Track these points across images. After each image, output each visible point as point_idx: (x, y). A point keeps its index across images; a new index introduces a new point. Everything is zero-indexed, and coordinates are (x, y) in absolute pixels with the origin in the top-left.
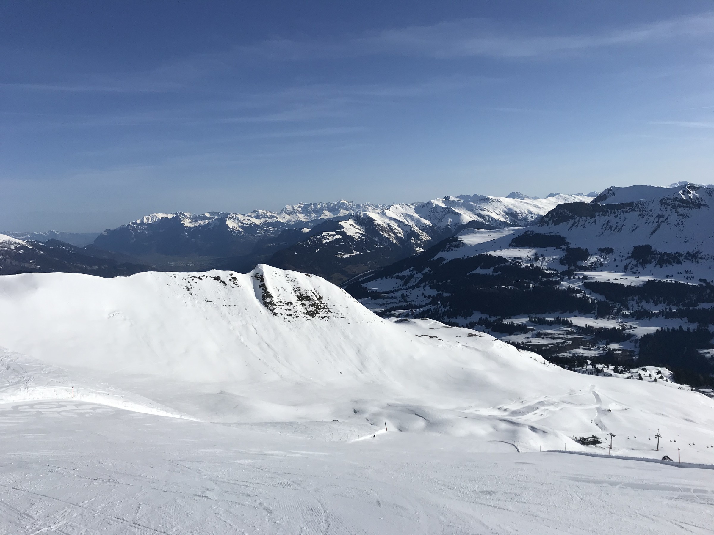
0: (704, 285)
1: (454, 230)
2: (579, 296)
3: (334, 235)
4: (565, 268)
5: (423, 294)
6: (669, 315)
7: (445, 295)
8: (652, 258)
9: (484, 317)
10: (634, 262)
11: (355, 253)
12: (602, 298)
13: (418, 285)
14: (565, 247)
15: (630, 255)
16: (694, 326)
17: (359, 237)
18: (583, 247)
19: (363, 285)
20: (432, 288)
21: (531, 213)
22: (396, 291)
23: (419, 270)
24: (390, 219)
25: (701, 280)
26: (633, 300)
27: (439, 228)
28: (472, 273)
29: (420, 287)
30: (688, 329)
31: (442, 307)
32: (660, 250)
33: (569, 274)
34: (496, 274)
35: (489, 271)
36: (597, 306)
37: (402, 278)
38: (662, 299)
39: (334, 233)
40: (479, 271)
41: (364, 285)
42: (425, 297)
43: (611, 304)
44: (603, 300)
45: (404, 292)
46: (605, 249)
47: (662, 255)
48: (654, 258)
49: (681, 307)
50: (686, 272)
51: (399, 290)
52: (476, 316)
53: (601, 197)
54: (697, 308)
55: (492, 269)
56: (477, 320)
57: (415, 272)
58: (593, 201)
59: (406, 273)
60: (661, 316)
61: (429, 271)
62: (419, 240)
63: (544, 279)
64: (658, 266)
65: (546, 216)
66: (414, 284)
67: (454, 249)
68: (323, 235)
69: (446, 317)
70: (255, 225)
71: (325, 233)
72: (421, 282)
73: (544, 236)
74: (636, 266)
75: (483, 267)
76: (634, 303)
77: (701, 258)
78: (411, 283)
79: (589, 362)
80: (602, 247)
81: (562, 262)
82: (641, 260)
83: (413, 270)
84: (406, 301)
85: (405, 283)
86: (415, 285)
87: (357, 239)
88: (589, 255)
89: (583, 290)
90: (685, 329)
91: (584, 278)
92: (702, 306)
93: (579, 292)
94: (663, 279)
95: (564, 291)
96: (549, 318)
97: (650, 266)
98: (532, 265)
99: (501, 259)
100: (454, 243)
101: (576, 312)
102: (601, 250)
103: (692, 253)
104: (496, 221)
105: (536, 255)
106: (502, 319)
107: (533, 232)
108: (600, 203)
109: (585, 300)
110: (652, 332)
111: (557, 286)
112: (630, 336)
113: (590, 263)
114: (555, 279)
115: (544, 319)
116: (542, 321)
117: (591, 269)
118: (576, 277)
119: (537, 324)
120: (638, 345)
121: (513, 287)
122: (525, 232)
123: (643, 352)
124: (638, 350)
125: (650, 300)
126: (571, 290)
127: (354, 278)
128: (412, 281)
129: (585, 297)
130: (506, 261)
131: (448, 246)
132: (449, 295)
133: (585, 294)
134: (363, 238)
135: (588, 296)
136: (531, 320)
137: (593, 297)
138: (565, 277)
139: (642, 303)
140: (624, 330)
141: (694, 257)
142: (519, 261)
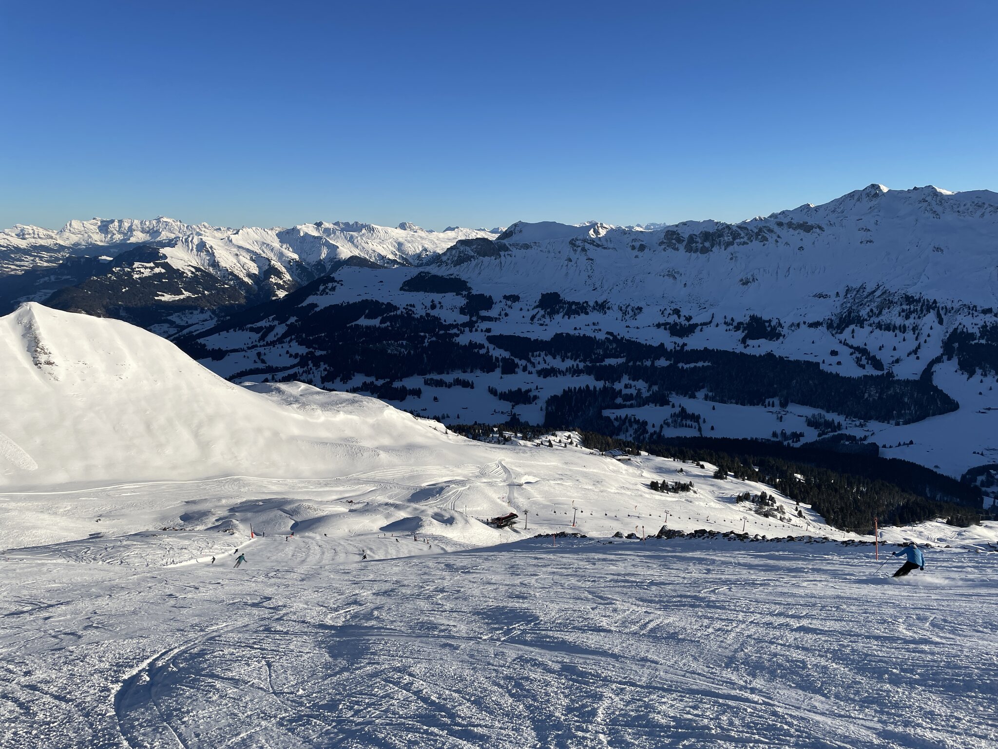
0: (611, 338)
1: (328, 267)
2: (482, 351)
3: (152, 268)
4: (466, 319)
5: (288, 352)
6: (574, 372)
7: (318, 353)
8: (560, 308)
9: (369, 380)
10: (542, 312)
11: (187, 294)
12: (506, 354)
13: (280, 340)
14: (466, 293)
15: (537, 303)
16: (600, 385)
17: (192, 273)
18: (487, 294)
19: (199, 341)
20: (300, 344)
21: (426, 250)
22: (249, 348)
23: (282, 321)
24: (239, 247)
25: (608, 333)
26: (539, 356)
27: (308, 264)
28: (353, 324)
29: (284, 342)
30: (595, 388)
31: (313, 368)
32: (569, 299)
33: (470, 325)
34: (383, 325)
35: (376, 322)
36: (501, 364)
37: (257, 330)
38: (569, 354)
39: (152, 265)
40: (363, 322)
41: (201, 341)
42: (291, 356)
43: (516, 360)
44: (507, 357)
45: (262, 350)
46: (511, 296)
47: (571, 304)
48: (562, 307)
49: (588, 363)
50: (594, 324)
51: (254, 347)
52: (359, 379)
53: (508, 234)
54: (603, 364)
55: (380, 318)
56: (359, 385)
57: (276, 322)
58: (499, 238)
59: (263, 324)
60: (568, 373)
61: (296, 321)
62: (281, 279)
63: (441, 332)
64: (567, 317)
65: (444, 254)
66: (275, 339)
67: (330, 292)
68: (134, 267)
71: (136, 264)
72: (285, 335)
73: (441, 278)
74: (544, 317)
75: (369, 317)
76: (540, 359)
77: (609, 308)
78: (271, 337)
80: (507, 295)
81: (462, 311)
82: (549, 310)
83: (273, 319)
84: (263, 361)
85: (262, 338)
86: (278, 340)
87: (190, 274)
88: (493, 303)
89: (486, 344)
90: (592, 388)
91: (488, 330)
92: (609, 361)
93: (482, 346)
94: (572, 332)
95: (466, 345)
96: (448, 378)
97: (558, 317)
98: (428, 315)
99: (390, 307)
100: (330, 285)
101: (478, 372)
102: (506, 298)
103: (600, 302)
104: (383, 258)
105: (433, 301)
106: (391, 383)
107: (428, 273)
108: (506, 242)
109: (487, 357)
110: (559, 392)
111: (457, 340)
112: (535, 398)
113: (493, 313)
114: (455, 331)
115: (441, 380)
116: (440, 384)
117: (496, 319)
118: (479, 329)
119: (434, 388)
120: (544, 407)
121: (404, 342)
122: (420, 274)
123: (548, 415)
124: (544, 413)
125: (557, 356)
126: (472, 345)
127: (185, 332)
128: (272, 334)
129: (488, 352)
130: (396, 308)
131: (322, 288)
132: (324, 353)
133: (488, 349)
134: (198, 273)
135: (491, 352)
136: (426, 383)
137: (498, 353)
138: (467, 329)
139: (549, 358)
140: (530, 391)
141: (602, 307)
142: (412, 309)
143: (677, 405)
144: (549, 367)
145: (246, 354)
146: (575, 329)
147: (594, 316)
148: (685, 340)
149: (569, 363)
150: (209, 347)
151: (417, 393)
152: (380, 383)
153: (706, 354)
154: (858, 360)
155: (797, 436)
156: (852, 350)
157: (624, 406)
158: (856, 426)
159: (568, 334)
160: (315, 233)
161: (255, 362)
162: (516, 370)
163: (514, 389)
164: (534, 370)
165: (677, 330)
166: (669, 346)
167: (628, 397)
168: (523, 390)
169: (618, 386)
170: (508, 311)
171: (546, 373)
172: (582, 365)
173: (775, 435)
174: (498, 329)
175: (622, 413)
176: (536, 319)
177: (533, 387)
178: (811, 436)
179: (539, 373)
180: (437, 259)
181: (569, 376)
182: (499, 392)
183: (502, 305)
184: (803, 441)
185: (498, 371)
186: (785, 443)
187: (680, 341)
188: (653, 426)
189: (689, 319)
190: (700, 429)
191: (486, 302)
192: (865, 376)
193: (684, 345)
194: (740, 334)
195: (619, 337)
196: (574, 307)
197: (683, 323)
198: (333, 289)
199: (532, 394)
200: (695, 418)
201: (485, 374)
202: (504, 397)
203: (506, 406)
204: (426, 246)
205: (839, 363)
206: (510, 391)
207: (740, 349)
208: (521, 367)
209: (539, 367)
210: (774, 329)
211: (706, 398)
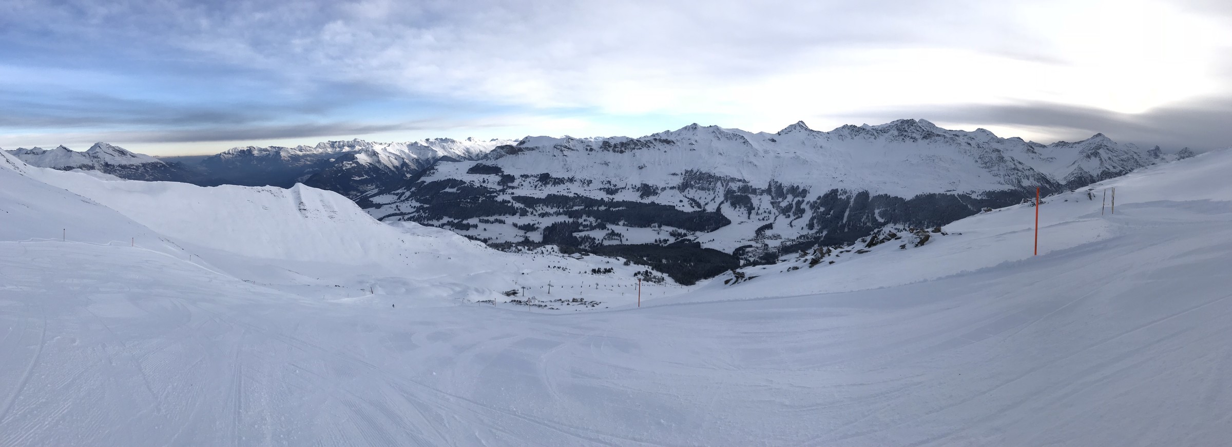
0: (576, 196)
1: (432, 162)
2: (509, 205)
3: (351, 164)
4: (501, 188)
5: (410, 205)
6: (558, 214)
7: (426, 206)
9: (450, 220)
10: (540, 184)
11: (365, 177)
12: (522, 206)
13: (407, 199)
14: (501, 174)
15: (538, 179)
16: (571, 220)
17: (368, 166)
18: (512, 174)
19: (370, 199)
20: (417, 201)
21: (481, 152)
22: (392, 203)
24: (390, 153)
25: (575, 194)
26: (540, 206)
27: (422, 160)
28: (443, 191)
29: (408, 200)
30: (569, 222)
31: (423, 214)
32: (554, 176)
33: (503, 191)
34: (458, 192)
35: (454, 190)
36: (519, 211)
37: (397, 194)
38: (555, 205)
39: (351, 162)
40: (448, 190)
42: (412, 207)
43: (527, 209)
44: (523, 207)
45: (398, 204)
46: (524, 175)
47: (555, 179)
48: (551, 181)
49: (565, 209)
50: (568, 189)
51: (394, 203)
52: (445, 220)
53: (522, 143)
54: (573, 209)
55: (456, 188)
56: (446, 222)
57: (406, 190)
58: (517, 145)
59: (399, 191)
61: (415, 190)
62: (409, 168)
63: (488, 195)
64: (553, 186)
65: (489, 154)
67: (432, 175)
69: (426, 220)
70: (299, 156)
71: (344, 162)
72: (409, 197)
73: (488, 167)
74: (541, 186)
75: (452, 187)
76: (540, 208)
77: (575, 181)
78: (403, 198)
79: (514, 245)
81: (499, 184)
82: (544, 182)
83: (404, 189)
84: (399, 210)
85: (399, 198)
86: (406, 199)
87: (367, 166)
88: (515, 179)
89: (511, 201)
90: (567, 222)
91: (513, 193)
92: (575, 208)
93: (509, 202)
94: (556, 193)
95: (500, 202)
96: (492, 219)
97: (549, 186)
98: (481, 186)
99: (462, 182)
100: (432, 171)
101: (507, 215)
102: (522, 176)
103: (570, 178)
104: (459, 156)
105: (484, 179)
106: (462, 221)
107: (482, 164)
108: (522, 146)
109: (512, 207)
110: (550, 225)
111: (496, 199)
112: (538, 228)
113: (515, 184)
114: (495, 194)
115: (488, 220)
116: (487, 222)
117: (517, 188)
118: (508, 193)
119: (484, 224)
120: (542, 233)
121: (469, 200)
122: (477, 164)
123: (545, 237)
124: (542, 236)
125: (549, 206)
126: (504, 201)
127: (364, 195)
128: (403, 196)
129: (512, 205)
130: (465, 183)
131: (428, 173)
132: (428, 206)
133: (512, 203)
134: (371, 166)
135: (514, 205)
136: (480, 221)
137: (517, 205)
138: (501, 193)
139: (545, 208)
140: (535, 224)
141: (571, 180)
142: (474, 183)
143: (610, 229)
144: (544, 212)
145: (391, 206)
146: (558, 192)
147: (568, 184)
148: (613, 196)
149: (555, 210)
150: (374, 203)
151: (476, 226)
152: (456, 221)
153: (624, 203)
154: (691, 204)
155: (666, 241)
156: (688, 200)
157: (584, 231)
158: (691, 234)
159: (554, 195)
160: (426, 145)
161: (395, 210)
162: (527, 214)
163: (526, 223)
164: (537, 214)
165: (610, 192)
166: (606, 200)
167: (585, 226)
168: (531, 224)
169: (580, 221)
170: (523, 183)
171: (543, 215)
172: (561, 211)
173: (656, 241)
174: (519, 192)
175: (583, 234)
176: (537, 187)
177: (536, 222)
178: (672, 240)
179: (539, 215)
180: (486, 156)
181: (555, 216)
182: (518, 225)
183: (520, 180)
184: (669, 243)
185: (518, 215)
186: (661, 245)
187: (611, 197)
188: (598, 240)
189: (615, 186)
190: (621, 241)
191: (511, 178)
192: (694, 211)
193: (613, 199)
194: (639, 194)
195: (581, 196)
196: (557, 181)
197: (612, 188)
198: (434, 173)
199: (535, 226)
200: (619, 235)
201: (511, 216)
202: (521, 228)
203: (522, 233)
204: (481, 149)
205: (683, 206)
206: (524, 225)
207: (639, 200)
208: (530, 213)
209: (539, 212)
210: (654, 190)
211: (624, 225)
